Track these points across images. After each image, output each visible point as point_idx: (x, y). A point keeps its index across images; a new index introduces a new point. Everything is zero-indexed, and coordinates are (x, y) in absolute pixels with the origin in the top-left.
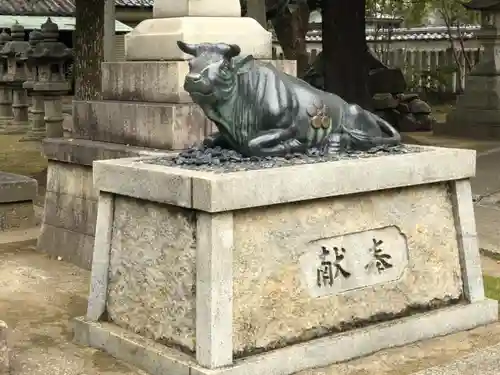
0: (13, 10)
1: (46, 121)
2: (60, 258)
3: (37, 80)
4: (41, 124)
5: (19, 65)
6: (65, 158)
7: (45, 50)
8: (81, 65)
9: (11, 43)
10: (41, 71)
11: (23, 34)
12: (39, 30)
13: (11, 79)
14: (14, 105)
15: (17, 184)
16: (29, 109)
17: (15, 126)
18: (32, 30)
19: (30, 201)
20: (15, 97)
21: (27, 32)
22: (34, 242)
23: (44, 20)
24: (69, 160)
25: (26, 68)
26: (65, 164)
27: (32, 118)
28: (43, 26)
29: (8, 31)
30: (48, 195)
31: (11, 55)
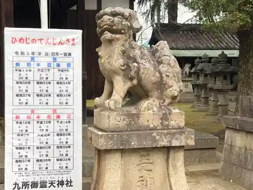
0: (202, 47)
1: (220, 105)
2: (231, 181)
3: (215, 83)
4: (216, 107)
5: (206, 75)
6: (236, 126)
7: (220, 68)
8: (241, 76)
9: (201, 64)
10: (217, 79)
11: (208, 60)
12: (217, 57)
13: (201, 83)
14: (202, 96)
15: (208, 139)
16: (210, 98)
17: (203, 107)
18: (212, 58)
19: (214, 148)
20: (203, 92)
21: (211, 58)
22: (217, 171)
23: (220, 52)
24: (238, 128)
25: (209, 77)
26: (236, 130)
27: (211, 103)
28: (219, 55)
29: (200, 58)
30: (225, 146)
31: (202, 70)
